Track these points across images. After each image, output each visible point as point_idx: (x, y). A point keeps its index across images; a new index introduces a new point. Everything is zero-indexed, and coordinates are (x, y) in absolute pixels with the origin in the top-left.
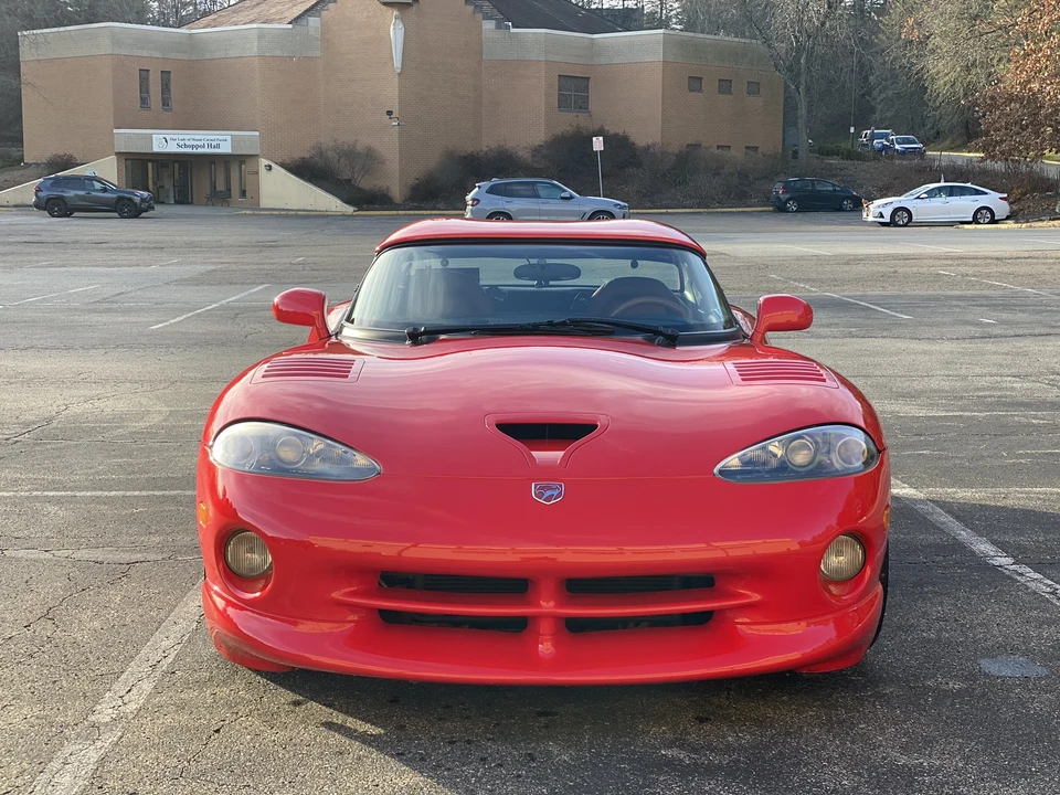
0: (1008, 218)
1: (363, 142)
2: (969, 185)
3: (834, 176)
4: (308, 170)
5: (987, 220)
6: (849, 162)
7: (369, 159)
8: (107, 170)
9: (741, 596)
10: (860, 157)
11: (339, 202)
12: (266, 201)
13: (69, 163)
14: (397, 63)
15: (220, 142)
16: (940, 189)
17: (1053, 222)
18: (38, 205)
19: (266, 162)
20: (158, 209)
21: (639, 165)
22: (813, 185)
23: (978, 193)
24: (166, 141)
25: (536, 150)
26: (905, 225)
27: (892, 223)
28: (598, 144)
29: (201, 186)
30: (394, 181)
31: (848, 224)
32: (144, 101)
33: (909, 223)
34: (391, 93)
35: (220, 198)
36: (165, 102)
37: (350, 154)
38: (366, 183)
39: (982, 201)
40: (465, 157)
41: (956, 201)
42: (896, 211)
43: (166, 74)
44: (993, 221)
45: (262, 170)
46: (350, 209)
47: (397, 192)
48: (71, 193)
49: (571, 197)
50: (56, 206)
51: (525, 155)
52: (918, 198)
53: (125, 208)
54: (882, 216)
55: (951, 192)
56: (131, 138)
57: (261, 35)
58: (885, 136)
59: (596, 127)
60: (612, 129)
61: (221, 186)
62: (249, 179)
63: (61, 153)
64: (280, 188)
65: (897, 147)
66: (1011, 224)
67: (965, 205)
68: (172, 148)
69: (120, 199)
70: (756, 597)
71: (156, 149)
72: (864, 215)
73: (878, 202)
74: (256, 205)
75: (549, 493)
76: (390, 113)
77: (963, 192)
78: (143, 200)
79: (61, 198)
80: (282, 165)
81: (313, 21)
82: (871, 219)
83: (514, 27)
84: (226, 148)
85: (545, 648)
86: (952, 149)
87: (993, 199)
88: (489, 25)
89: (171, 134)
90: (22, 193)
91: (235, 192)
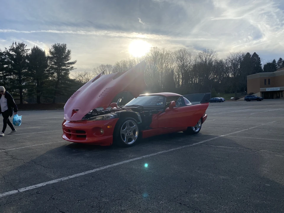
8: (258, 95)
13: (253, 94)
15: (278, 89)
18: (245, 100)
20: (264, 99)
24: (268, 89)
29: (275, 96)
32: (265, 84)
35: (278, 97)
36: (269, 83)
43: (269, 80)
48: (250, 98)
50: (247, 100)
53: (258, 99)
56: (262, 89)
68: (269, 90)
71: (267, 91)
78: (261, 98)
89: (269, 88)
90: (243, 98)
91: (281, 96)
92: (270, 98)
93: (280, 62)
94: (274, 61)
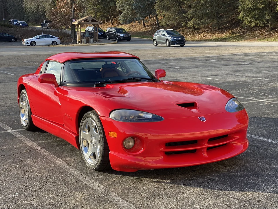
0: (60, 44)
2: (49, 35)
3: (7, 32)
5: (55, 44)
6: (9, 28)
9: (235, 137)
10: (11, 27)
16: (42, 36)
17: (72, 45)
22: (3, 35)
23: (52, 37)
26: (34, 46)
27: (31, 45)
31: (17, 45)
33: (35, 45)
39: (53, 39)
41: (47, 39)
42: (32, 42)
44: (57, 45)
52: (37, 38)
54: (28, 43)
55: (45, 37)
58: (17, 21)
65: (20, 24)
66: (61, 46)
67: (49, 40)
70: (239, 137)
72: (23, 43)
73: (26, 40)
75: (203, 119)
77: (48, 37)
82: (25, 44)
85: (205, 155)
86: (32, 25)
87: (56, 39)
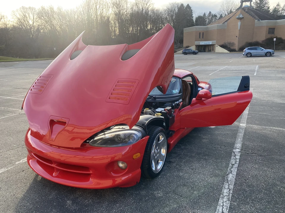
1: (232, 41)
4: (223, 46)
7: (233, 44)
8: (193, 48)
11: (227, 51)
12: (216, 51)
13: (189, 47)
14: (239, 28)
15: (210, 43)
18: (183, 53)
19: (216, 45)
20: (199, 53)
21: (282, 43)
24: (202, 43)
25: (263, 41)
28: (275, 39)
29: (207, 49)
30: (236, 47)
32: (200, 37)
34: (237, 33)
35: (209, 51)
36: (203, 37)
37: (230, 43)
38: (232, 48)
40: (250, 43)
43: (203, 33)
45: (216, 46)
46: (229, 52)
47: (237, 49)
48: (187, 51)
49: (263, 50)
50: (185, 53)
51: (260, 42)
53: (194, 53)
56: (197, 43)
57: (218, 26)
59: (275, 36)
60: (278, 37)
61: (210, 49)
62: (214, 48)
63: (187, 45)
64: (218, 49)
68: (203, 44)
69: (194, 52)
71: (201, 44)
74: (215, 52)
76: (237, 37)
78: (197, 52)
79: (185, 52)
80: (219, 46)
81: (226, 23)
83: (261, 20)
84: (211, 44)
88: (256, 21)
89: (203, 42)
90: (181, 51)
91: (212, 50)
92: (203, 52)
93: (209, 15)
94: (205, 14)
